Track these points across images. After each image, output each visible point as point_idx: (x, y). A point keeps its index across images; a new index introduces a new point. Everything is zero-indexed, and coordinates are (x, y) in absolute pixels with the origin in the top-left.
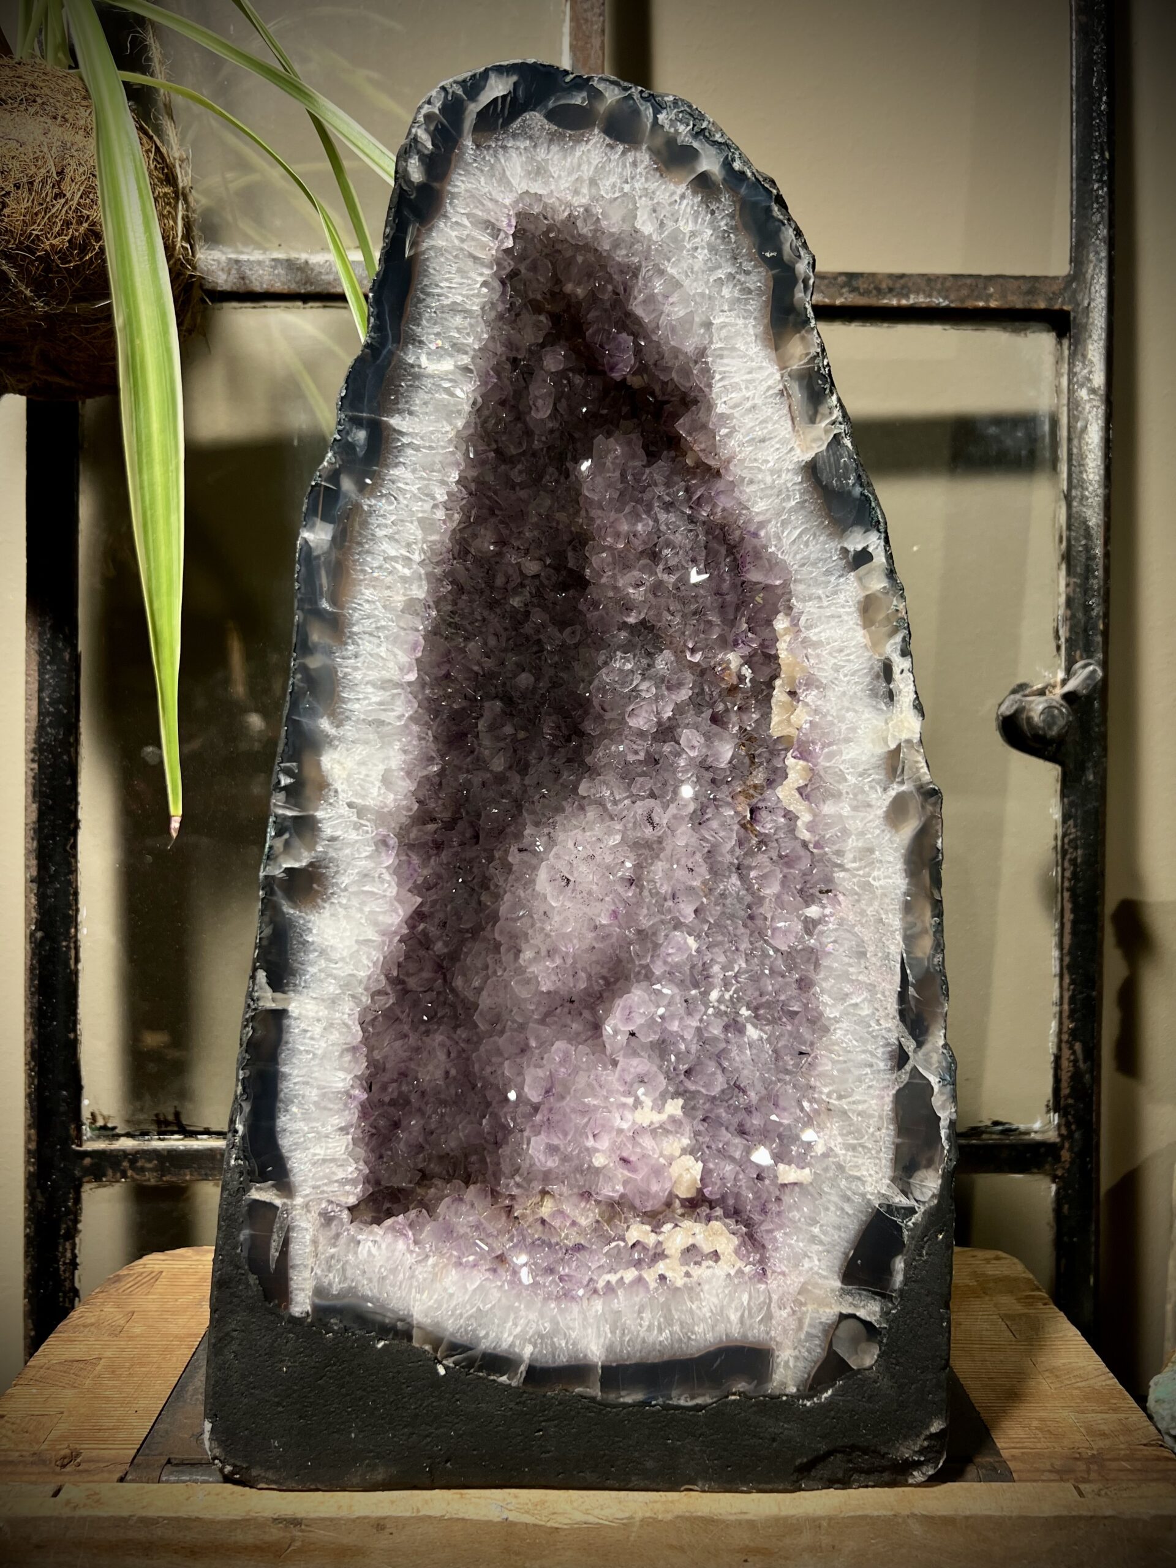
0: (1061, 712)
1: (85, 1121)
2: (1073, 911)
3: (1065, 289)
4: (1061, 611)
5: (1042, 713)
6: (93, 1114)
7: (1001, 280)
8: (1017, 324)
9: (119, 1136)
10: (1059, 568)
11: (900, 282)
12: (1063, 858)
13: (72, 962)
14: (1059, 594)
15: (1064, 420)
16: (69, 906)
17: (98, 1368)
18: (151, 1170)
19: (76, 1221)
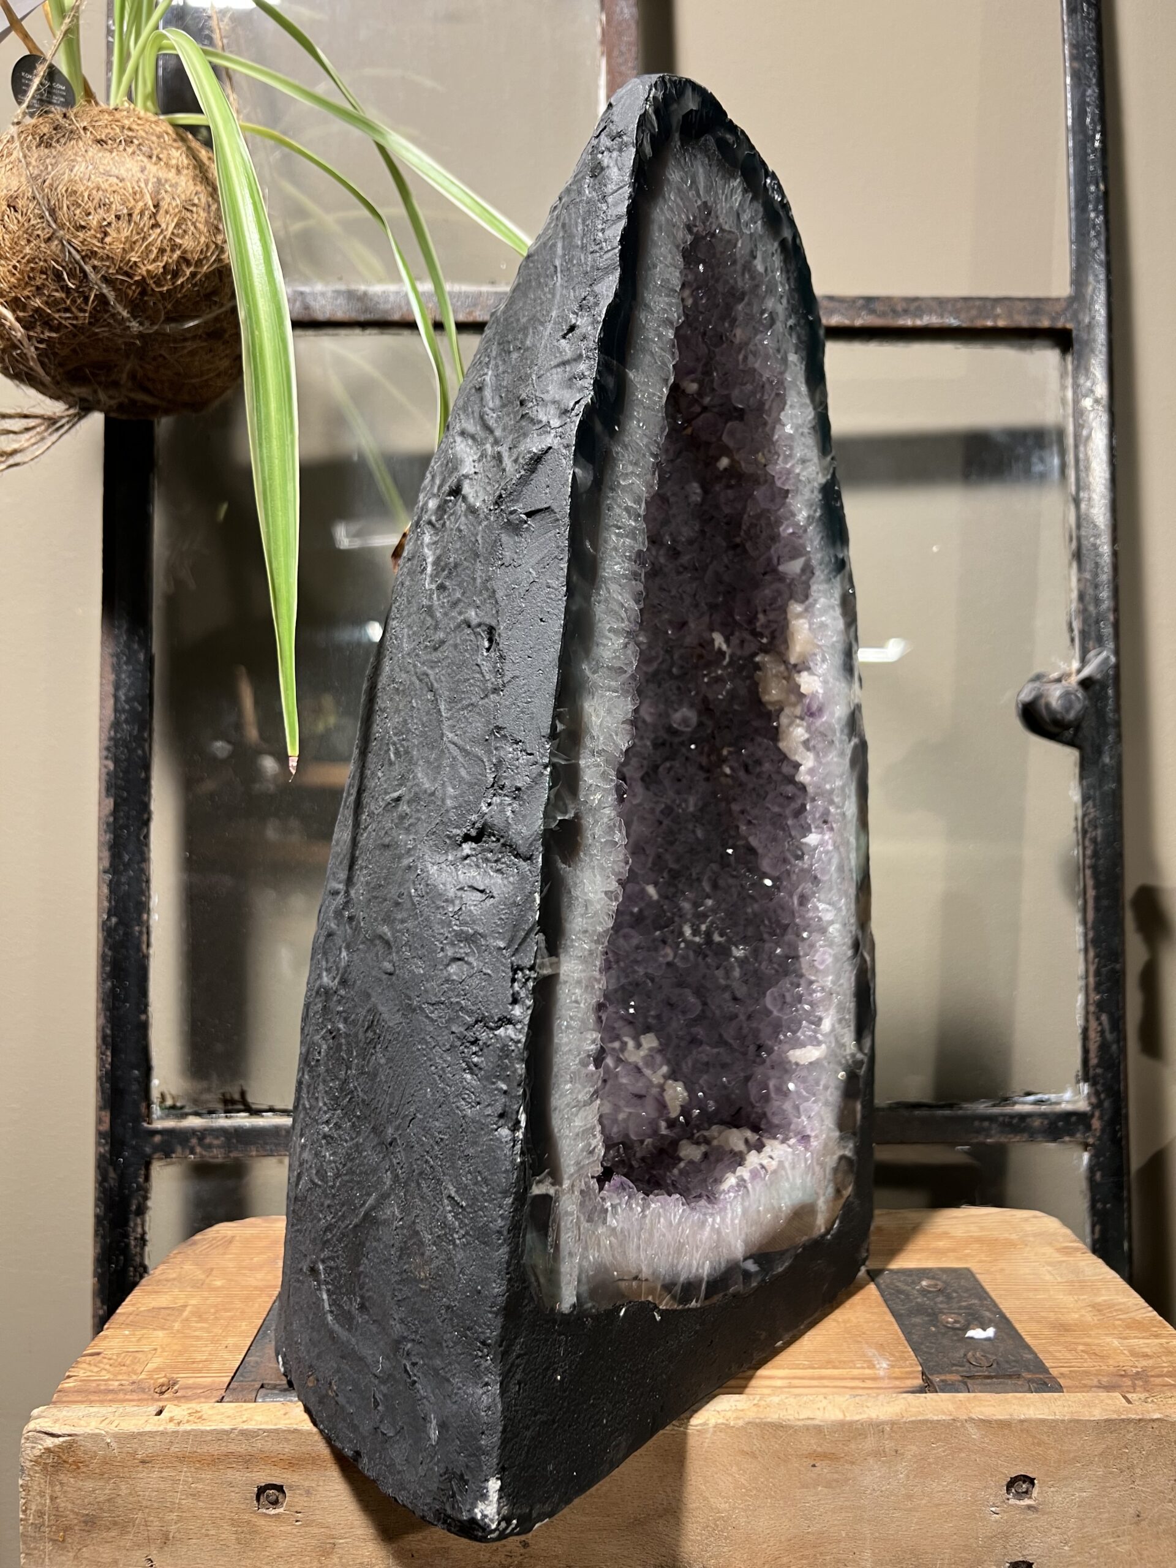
0: (1077, 697)
1: (154, 1100)
2: (1096, 887)
3: (1066, 309)
4: (1074, 605)
5: (1060, 697)
6: (162, 1094)
7: (1007, 302)
8: (1023, 342)
9: (187, 1115)
10: (1070, 565)
11: (914, 304)
12: (1084, 837)
13: (144, 947)
14: (1071, 590)
15: (1070, 429)
16: (142, 893)
17: (185, 1314)
18: (219, 1147)
19: (146, 1198)
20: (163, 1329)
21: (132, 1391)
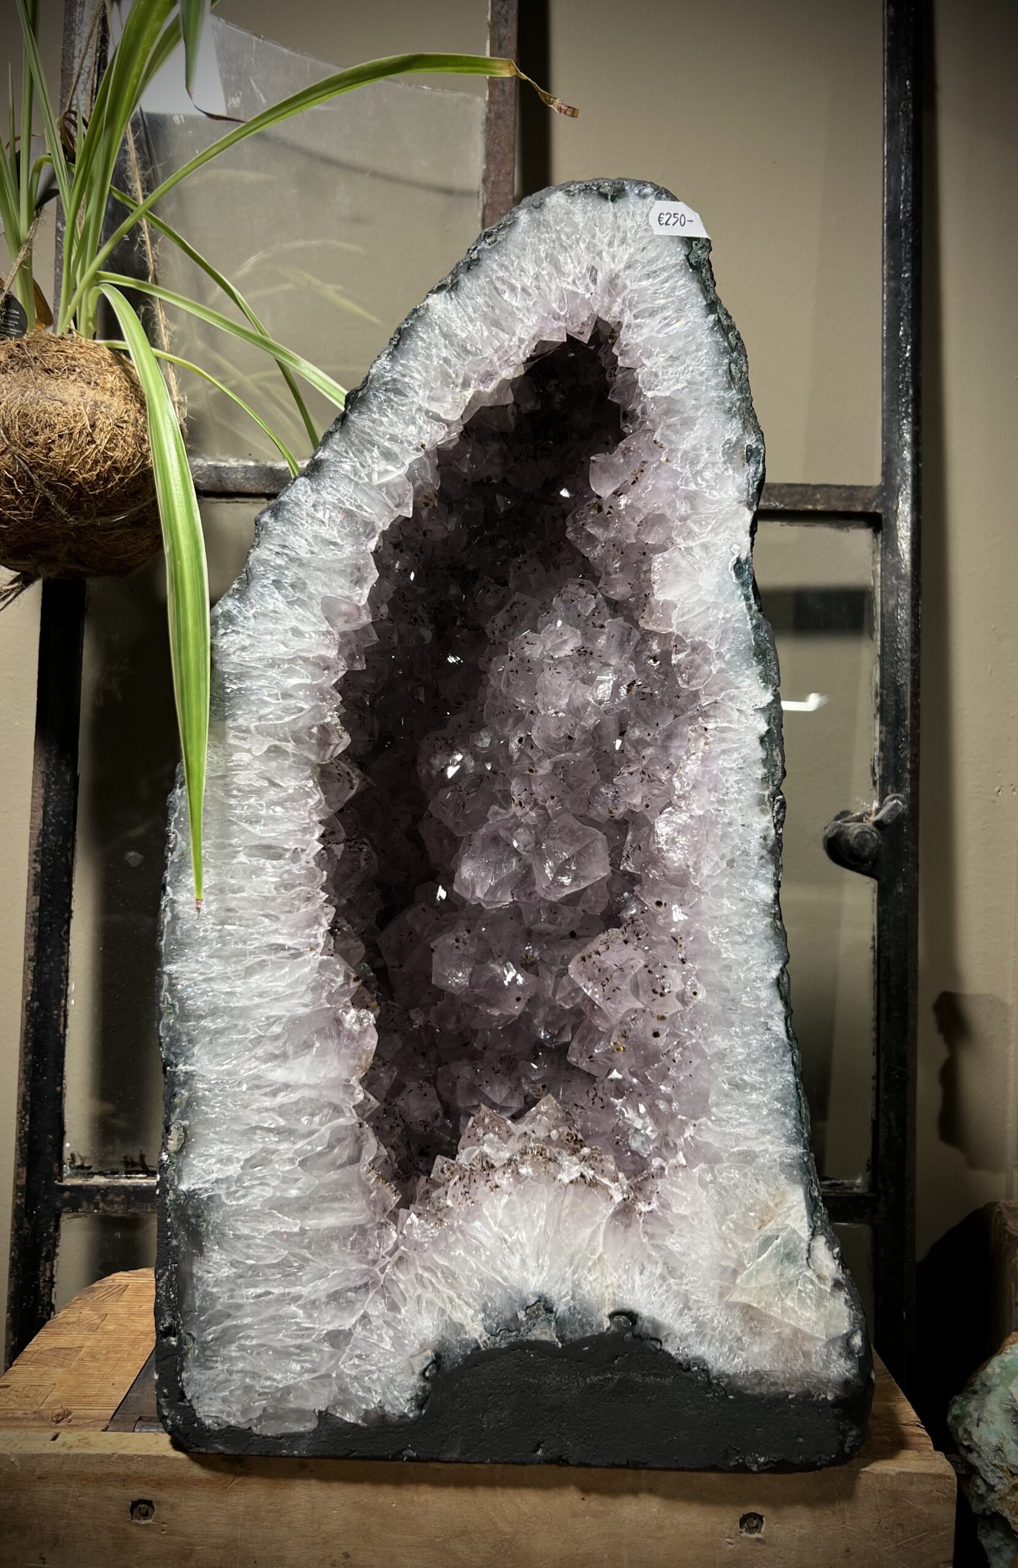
0: (871, 836)
1: (65, 1160)
3: (877, 496)
4: (877, 753)
5: (858, 837)
6: (72, 1155)
7: (826, 489)
8: (841, 522)
9: (92, 1174)
10: (876, 717)
13: (61, 1028)
14: (876, 739)
15: (878, 594)
16: (61, 982)
17: (81, 1354)
18: (118, 1203)
19: (55, 1246)
20: (62, 1366)
21: (34, 1419)
